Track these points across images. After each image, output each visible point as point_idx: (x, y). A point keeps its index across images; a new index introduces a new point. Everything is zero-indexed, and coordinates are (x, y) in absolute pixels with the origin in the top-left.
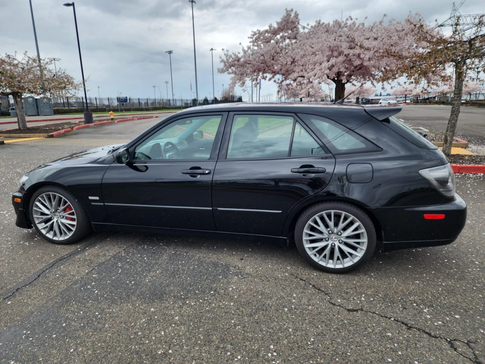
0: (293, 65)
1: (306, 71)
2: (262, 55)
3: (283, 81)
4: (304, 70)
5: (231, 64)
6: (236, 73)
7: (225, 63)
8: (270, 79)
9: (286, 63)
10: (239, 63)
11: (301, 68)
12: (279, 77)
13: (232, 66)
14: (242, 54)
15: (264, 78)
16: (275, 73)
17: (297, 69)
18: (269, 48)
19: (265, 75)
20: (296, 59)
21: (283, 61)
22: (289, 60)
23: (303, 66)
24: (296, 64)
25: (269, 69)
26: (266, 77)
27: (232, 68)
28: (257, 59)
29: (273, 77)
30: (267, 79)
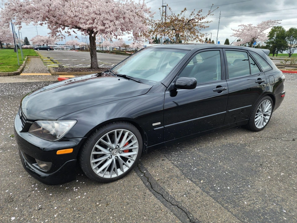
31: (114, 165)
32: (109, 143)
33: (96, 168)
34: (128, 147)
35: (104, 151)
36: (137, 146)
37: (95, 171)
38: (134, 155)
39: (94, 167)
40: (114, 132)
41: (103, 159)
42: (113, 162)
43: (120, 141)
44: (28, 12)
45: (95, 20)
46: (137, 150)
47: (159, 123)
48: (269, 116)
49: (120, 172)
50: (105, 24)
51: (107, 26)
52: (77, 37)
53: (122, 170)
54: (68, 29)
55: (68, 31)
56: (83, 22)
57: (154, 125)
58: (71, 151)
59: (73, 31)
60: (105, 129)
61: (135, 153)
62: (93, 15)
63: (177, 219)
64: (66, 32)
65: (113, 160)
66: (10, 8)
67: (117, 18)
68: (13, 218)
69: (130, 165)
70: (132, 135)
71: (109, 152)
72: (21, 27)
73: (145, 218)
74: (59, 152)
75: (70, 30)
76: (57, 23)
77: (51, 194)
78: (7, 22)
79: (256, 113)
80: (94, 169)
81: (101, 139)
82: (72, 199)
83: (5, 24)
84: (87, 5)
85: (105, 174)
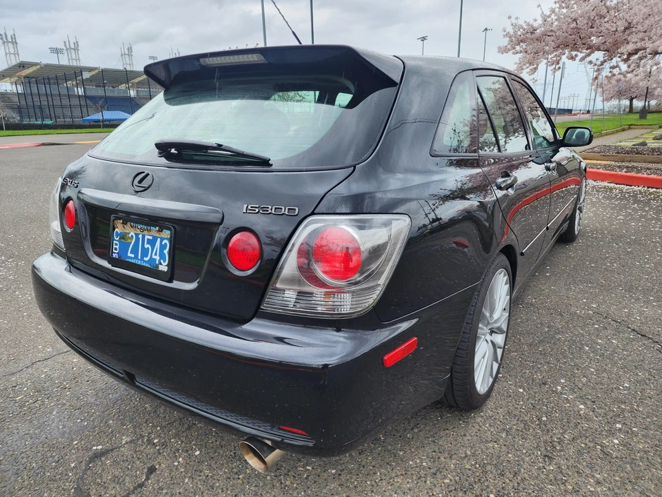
0: (628, 32)
1: (650, 38)
2: (575, 20)
3: (605, 61)
4: (646, 38)
5: (520, 38)
6: (526, 52)
7: (510, 37)
8: (582, 59)
9: (614, 29)
10: (533, 36)
11: (641, 35)
12: (598, 56)
13: (522, 41)
14: (540, 21)
15: (572, 58)
16: (592, 48)
17: (634, 38)
18: (588, 8)
19: (574, 53)
20: (634, 22)
21: (609, 28)
22: (621, 25)
23: (645, 32)
24: (634, 29)
25: (584, 42)
26: (576, 56)
27: (521, 44)
28: (564, 28)
29: (589, 55)
30: (578, 59)
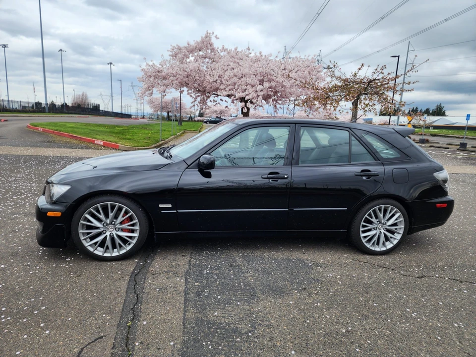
31: (108, 242)
32: (102, 216)
33: (85, 239)
34: (125, 226)
35: (96, 223)
36: (137, 227)
37: (84, 242)
38: (135, 237)
39: (82, 238)
40: (107, 205)
41: (94, 232)
42: (106, 237)
43: (116, 217)
44: (165, 78)
45: (236, 86)
46: (138, 231)
47: (170, 206)
48: (400, 234)
49: (116, 252)
50: (246, 89)
51: (247, 92)
52: (227, 107)
53: (118, 252)
54: (215, 97)
55: (214, 100)
56: (223, 88)
57: (161, 206)
58: (59, 214)
59: (221, 100)
60: (97, 200)
61: (136, 235)
62: (235, 79)
63: (122, 304)
64: (211, 101)
65: (107, 236)
66: (146, 74)
67: (261, 82)
68: (3, 266)
69: (129, 248)
70: (131, 213)
71: (102, 226)
72: (165, 95)
73: (95, 294)
74: (49, 214)
75: (216, 99)
76: (199, 91)
77: (46, 258)
78: (150, 90)
79: (362, 223)
80: (83, 240)
81: (92, 210)
82: (57, 265)
83: (148, 92)
84: (233, 67)
85: (96, 249)
